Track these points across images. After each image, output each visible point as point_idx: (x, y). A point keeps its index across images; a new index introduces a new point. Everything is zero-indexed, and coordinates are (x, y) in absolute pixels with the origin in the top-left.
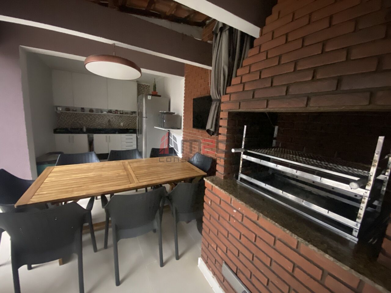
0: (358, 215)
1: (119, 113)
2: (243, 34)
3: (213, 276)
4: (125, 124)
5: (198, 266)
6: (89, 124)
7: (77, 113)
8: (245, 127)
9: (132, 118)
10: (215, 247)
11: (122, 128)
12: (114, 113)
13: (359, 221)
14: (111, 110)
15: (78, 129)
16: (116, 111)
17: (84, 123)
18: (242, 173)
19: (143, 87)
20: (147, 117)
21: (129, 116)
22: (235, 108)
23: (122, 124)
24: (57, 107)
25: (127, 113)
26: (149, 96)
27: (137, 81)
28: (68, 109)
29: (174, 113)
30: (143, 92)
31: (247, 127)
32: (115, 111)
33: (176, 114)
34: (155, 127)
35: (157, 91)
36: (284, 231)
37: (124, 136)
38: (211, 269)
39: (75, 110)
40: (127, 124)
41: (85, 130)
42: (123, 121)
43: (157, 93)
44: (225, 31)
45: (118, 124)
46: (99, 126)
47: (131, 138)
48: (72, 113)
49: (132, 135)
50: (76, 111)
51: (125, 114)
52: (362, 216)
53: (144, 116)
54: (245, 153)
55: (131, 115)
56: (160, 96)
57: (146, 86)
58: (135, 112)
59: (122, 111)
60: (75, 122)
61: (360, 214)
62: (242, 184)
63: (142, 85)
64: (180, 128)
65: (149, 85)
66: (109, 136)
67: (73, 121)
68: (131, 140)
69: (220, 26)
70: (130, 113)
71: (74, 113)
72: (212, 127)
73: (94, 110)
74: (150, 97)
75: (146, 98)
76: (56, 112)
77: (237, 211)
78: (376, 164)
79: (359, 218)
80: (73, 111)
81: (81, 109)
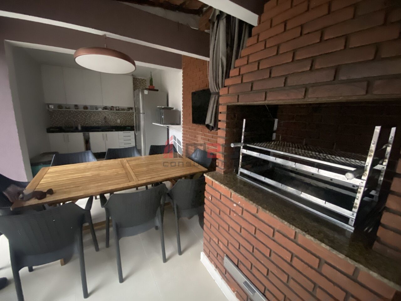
0: (354, 205)
1: (115, 109)
2: (241, 22)
3: (216, 269)
4: (122, 121)
5: (201, 260)
6: (84, 121)
7: (70, 111)
8: (244, 120)
9: (129, 114)
10: (216, 241)
11: (119, 125)
12: (110, 109)
13: (355, 210)
14: (106, 107)
15: (72, 127)
16: (112, 108)
17: (79, 122)
18: (242, 167)
19: (139, 81)
20: (144, 113)
21: (126, 113)
22: (233, 101)
23: (119, 121)
24: (48, 105)
25: (123, 109)
26: (145, 91)
27: (132, 75)
28: (60, 106)
29: (173, 108)
30: (140, 87)
31: (246, 121)
32: (110, 107)
33: (174, 109)
34: (153, 123)
35: (154, 85)
36: (282, 222)
37: (121, 133)
38: (213, 262)
39: (67, 107)
40: (124, 121)
41: (80, 128)
42: (119, 117)
43: (154, 87)
44: (223, 19)
45: (114, 121)
46: (95, 124)
47: (129, 135)
48: (66, 111)
49: (130, 132)
50: (69, 108)
51: (121, 110)
52: (358, 206)
53: (141, 112)
54: (245, 147)
55: (128, 111)
56: (157, 90)
57: (142, 80)
58: (131, 108)
59: (118, 107)
60: (69, 120)
61: (356, 204)
62: (242, 179)
63: (138, 78)
64: (179, 124)
65: (145, 78)
66: (106, 134)
67: (67, 119)
68: (129, 137)
69: (217, 13)
70: (126, 109)
71: (68, 111)
72: (211, 122)
73: (89, 107)
74: (147, 91)
75: (143, 93)
76: (48, 110)
77: (237, 204)
78: (373, 154)
79: (355, 207)
80: (66, 108)
81: (74, 106)
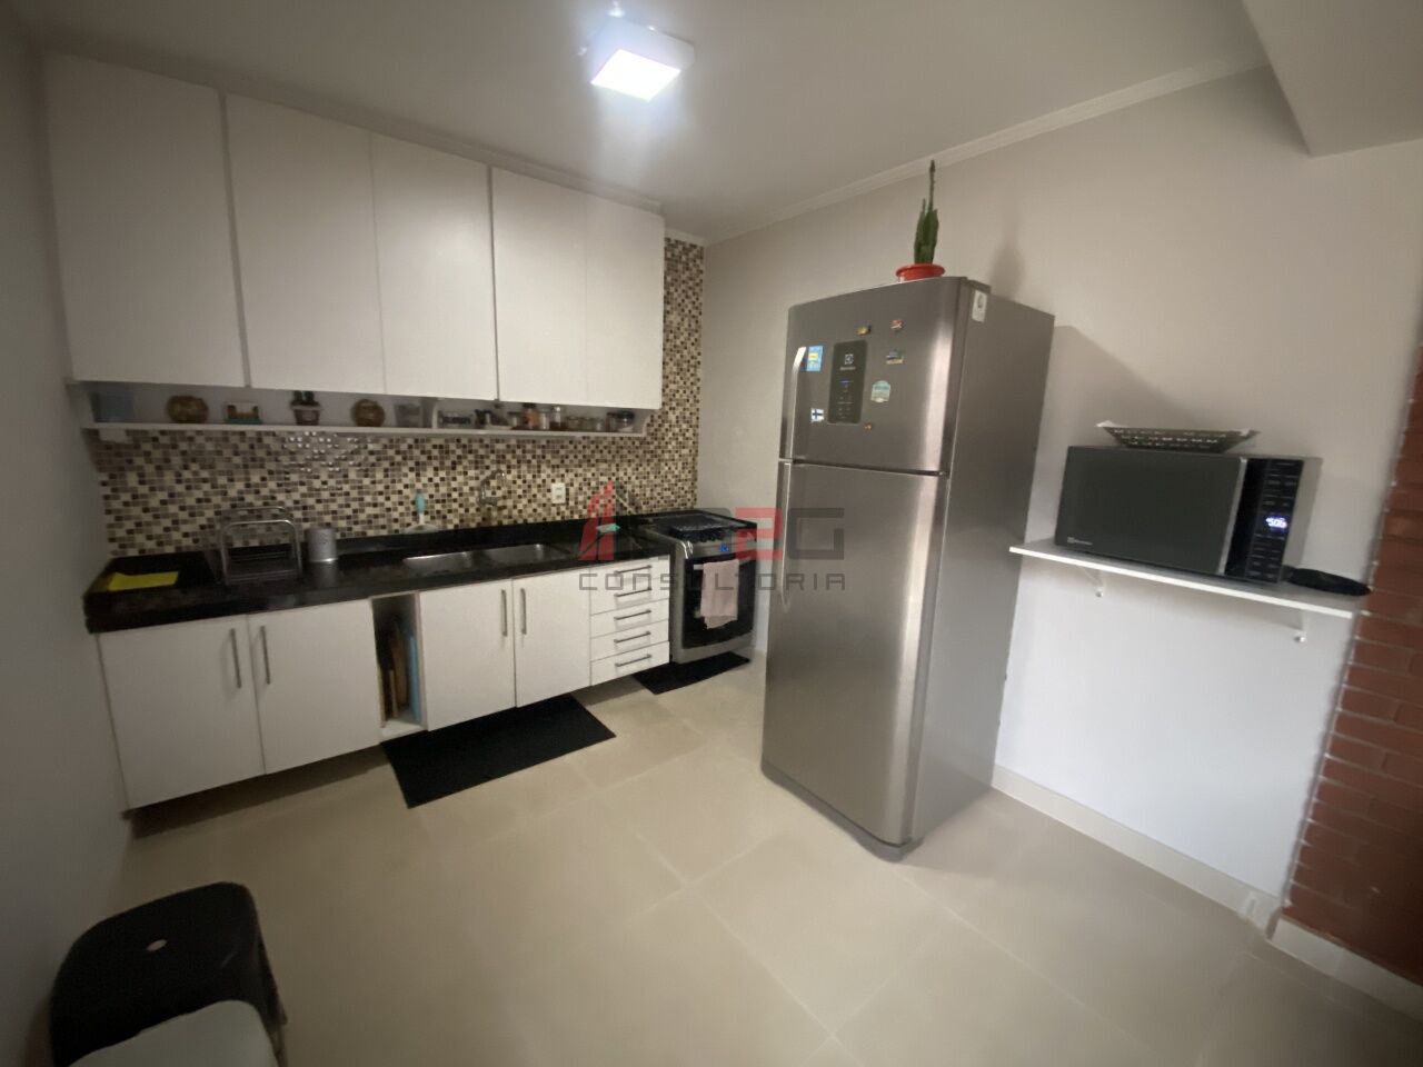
7: (259, 437)
11: (558, 518)
16: (530, 410)
17: (320, 507)
21: (596, 442)
23: (557, 493)
25: (585, 422)
26: (976, 295)
28: (186, 405)
39: (241, 409)
40: (585, 488)
41: (327, 555)
42: (562, 470)
48: (225, 436)
51: (576, 428)
55: (609, 430)
59: (563, 407)
60: (249, 498)
66: (522, 593)
71: (243, 436)
73: (389, 409)
75: (964, 313)
81: (291, 398)
